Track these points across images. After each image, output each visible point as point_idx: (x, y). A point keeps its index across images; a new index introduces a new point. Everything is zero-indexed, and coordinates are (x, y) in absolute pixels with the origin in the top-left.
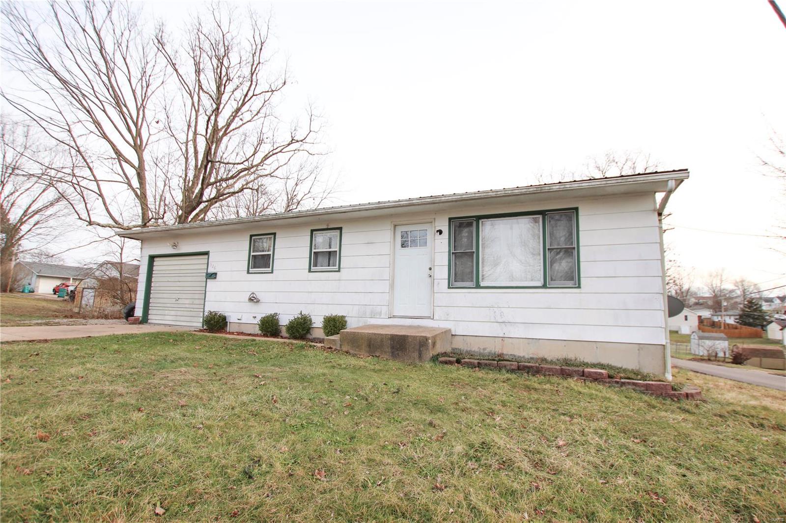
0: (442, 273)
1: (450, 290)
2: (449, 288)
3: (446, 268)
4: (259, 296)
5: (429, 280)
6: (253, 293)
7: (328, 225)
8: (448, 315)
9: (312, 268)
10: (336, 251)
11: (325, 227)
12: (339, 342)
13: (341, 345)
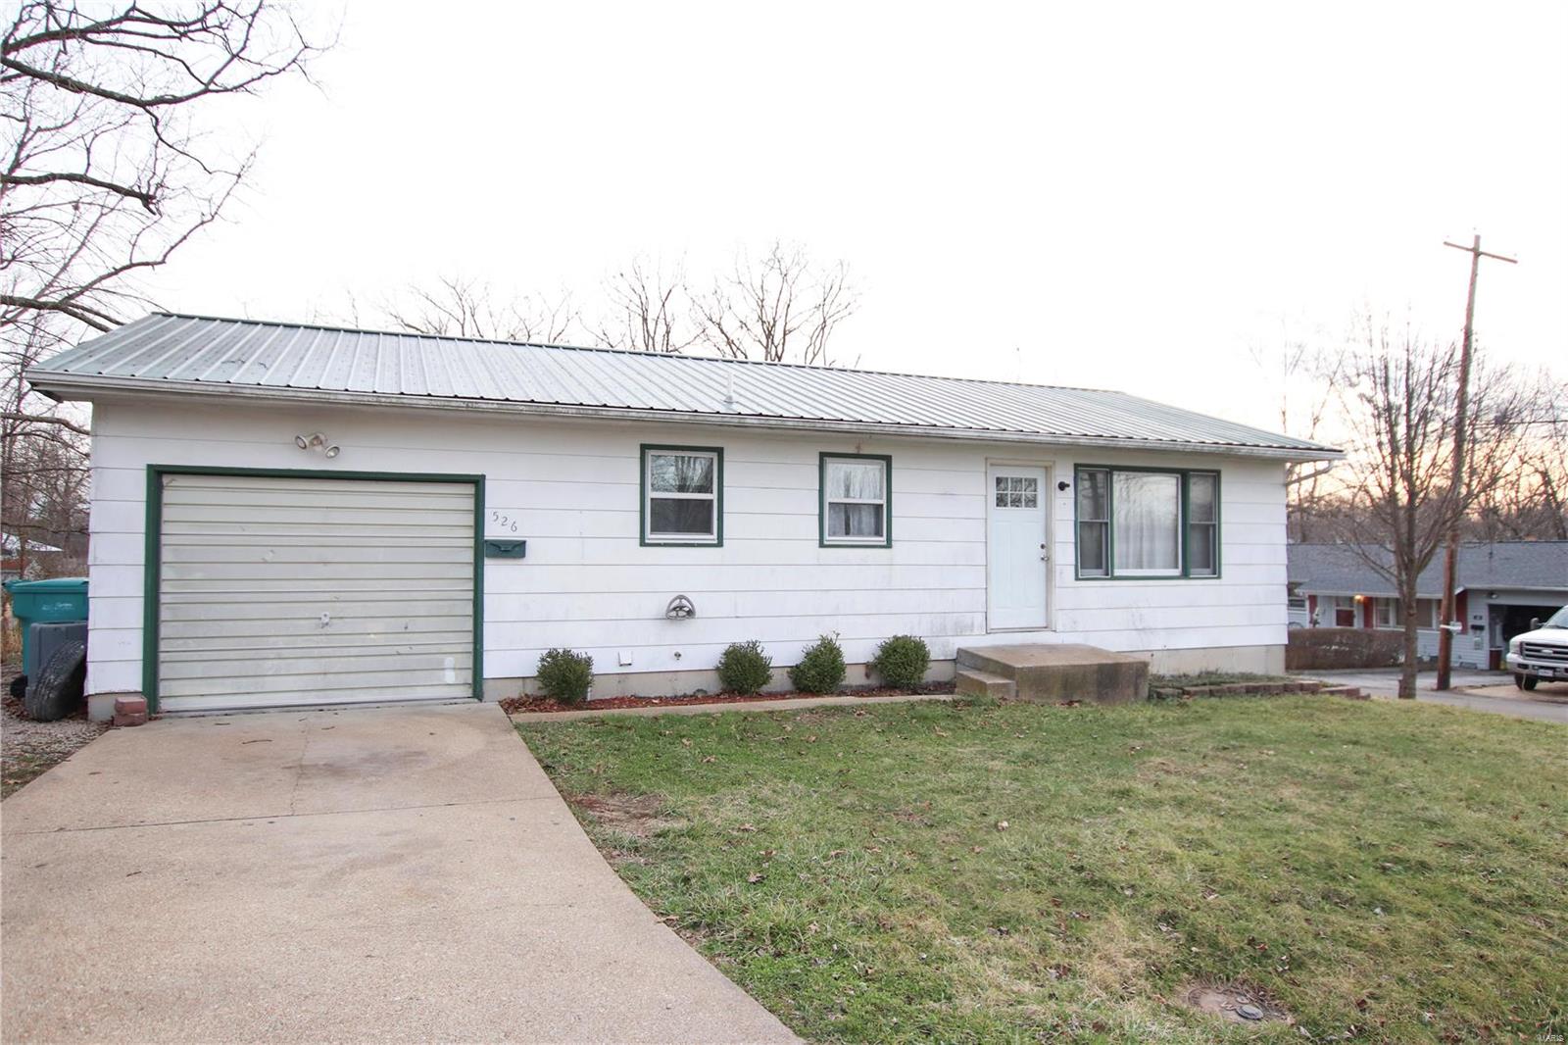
0: (1065, 554)
1: (1079, 582)
2: (1077, 579)
3: (1073, 546)
4: (699, 603)
5: (1043, 565)
6: (681, 597)
7: (858, 448)
8: (1075, 623)
9: (827, 537)
10: (882, 505)
11: (852, 450)
12: (1015, 688)
13: (1017, 692)
